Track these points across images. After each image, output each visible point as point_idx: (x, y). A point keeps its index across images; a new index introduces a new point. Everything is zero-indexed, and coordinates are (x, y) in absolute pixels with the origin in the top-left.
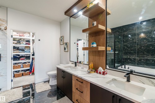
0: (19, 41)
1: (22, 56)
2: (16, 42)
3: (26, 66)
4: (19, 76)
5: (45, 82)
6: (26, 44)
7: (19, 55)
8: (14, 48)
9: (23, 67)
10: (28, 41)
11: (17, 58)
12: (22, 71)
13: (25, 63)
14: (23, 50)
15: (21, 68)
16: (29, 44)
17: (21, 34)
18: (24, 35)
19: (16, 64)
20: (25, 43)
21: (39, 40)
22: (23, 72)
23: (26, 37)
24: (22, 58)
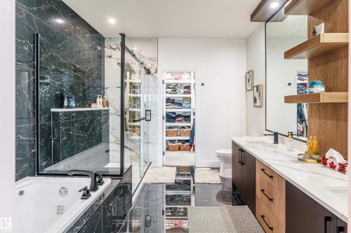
0: (174, 89)
1: (179, 116)
2: (170, 90)
3: (185, 134)
4: (174, 149)
5: (212, 168)
6: (185, 93)
7: (174, 113)
8: (168, 100)
9: (180, 135)
10: (188, 87)
11: (172, 117)
12: (179, 141)
13: (183, 127)
14: (180, 104)
15: (177, 135)
16: (189, 93)
17: (177, 76)
18: (182, 76)
19: (170, 128)
20: (182, 91)
21: (203, 84)
22: (180, 144)
23: (185, 80)
24: (179, 119)
